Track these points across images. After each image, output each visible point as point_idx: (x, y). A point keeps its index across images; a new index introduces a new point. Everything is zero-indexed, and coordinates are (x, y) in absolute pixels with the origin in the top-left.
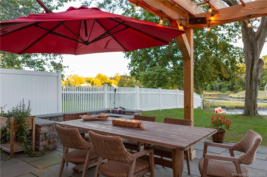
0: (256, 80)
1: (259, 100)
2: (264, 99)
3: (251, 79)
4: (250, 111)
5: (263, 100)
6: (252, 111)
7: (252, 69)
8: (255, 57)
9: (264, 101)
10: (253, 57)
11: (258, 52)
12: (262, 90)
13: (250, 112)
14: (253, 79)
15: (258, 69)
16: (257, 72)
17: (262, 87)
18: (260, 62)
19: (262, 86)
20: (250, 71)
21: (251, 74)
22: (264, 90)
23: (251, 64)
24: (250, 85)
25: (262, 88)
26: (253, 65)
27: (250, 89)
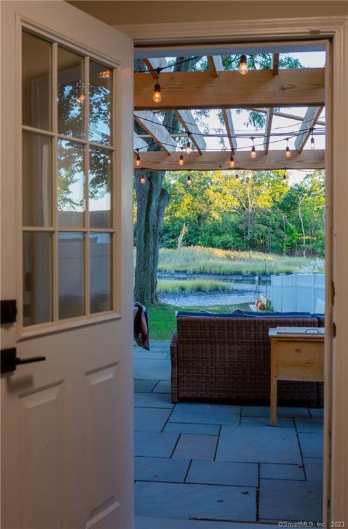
0: (155, 233)
1: (164, 274)
2: (176, 271)
3: (147, 231)
4: (145, 296)
5: (173, 272)
6: (147, 296)
7: (148, 209)
8: (154, 186)
9: (176, 276)
10: (151, 184)
11: (160, 177)
12: (172, 247)
13: (145, 298)
14: (151, 229)
15: (158, 210)
16: (158, 216)
17: (173, 240)
18: (162, 197)
19: (173, 237)
20: (144, 214)
21: (147, 220)
22: (176, 247)
23: (146, 199)
24: (145, 242)
25: (172, 243)
26: (149, 203)
27: (145, 250)
